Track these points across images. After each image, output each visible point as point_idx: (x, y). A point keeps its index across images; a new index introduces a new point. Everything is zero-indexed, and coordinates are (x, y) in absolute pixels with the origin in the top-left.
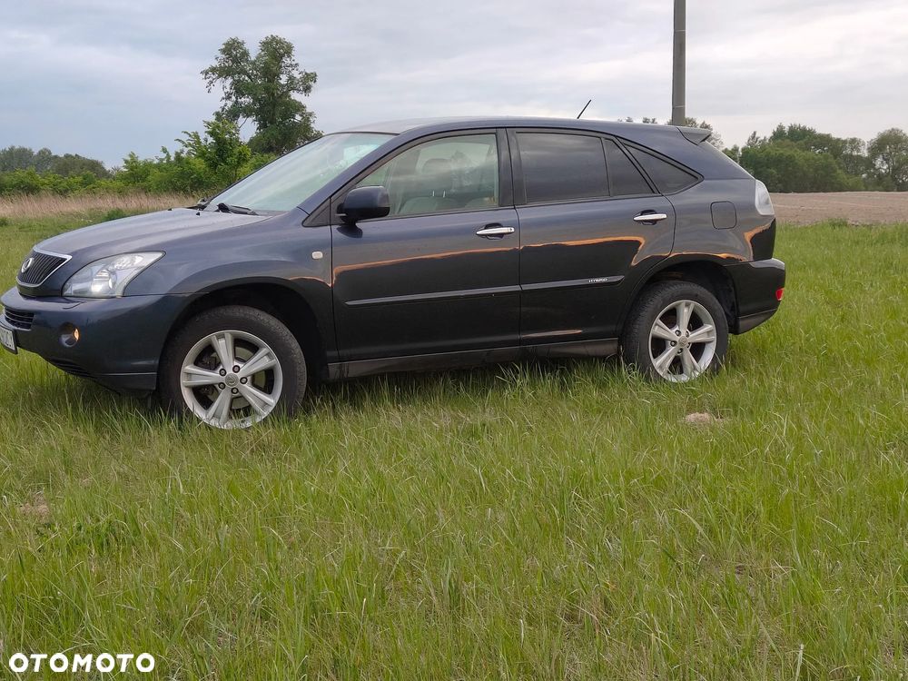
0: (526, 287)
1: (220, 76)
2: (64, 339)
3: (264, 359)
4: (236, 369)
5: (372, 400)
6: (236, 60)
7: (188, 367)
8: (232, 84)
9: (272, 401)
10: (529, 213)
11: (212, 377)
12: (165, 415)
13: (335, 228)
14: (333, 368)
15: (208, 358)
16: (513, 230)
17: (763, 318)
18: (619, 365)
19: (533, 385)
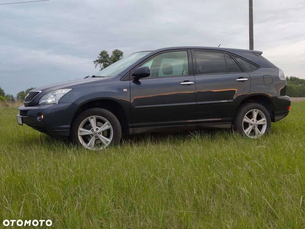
0: (198, 103)
1: (99, 63)
2: (38, 118)
3: (106, 126)
4: (97, 129)
5: (145, 142)
6: (104, 58)
7: (80, 129)
8: (103, 65)
9: (109, 140)
10: (199, 78)
11: (89, 132)
12: (72, 144)
13: (131, 81)
14: (131, 130)
15: (87, 126)
16: (193, 83)
17: (284, 116)
18: (232, 132)
19: (201, 138)
